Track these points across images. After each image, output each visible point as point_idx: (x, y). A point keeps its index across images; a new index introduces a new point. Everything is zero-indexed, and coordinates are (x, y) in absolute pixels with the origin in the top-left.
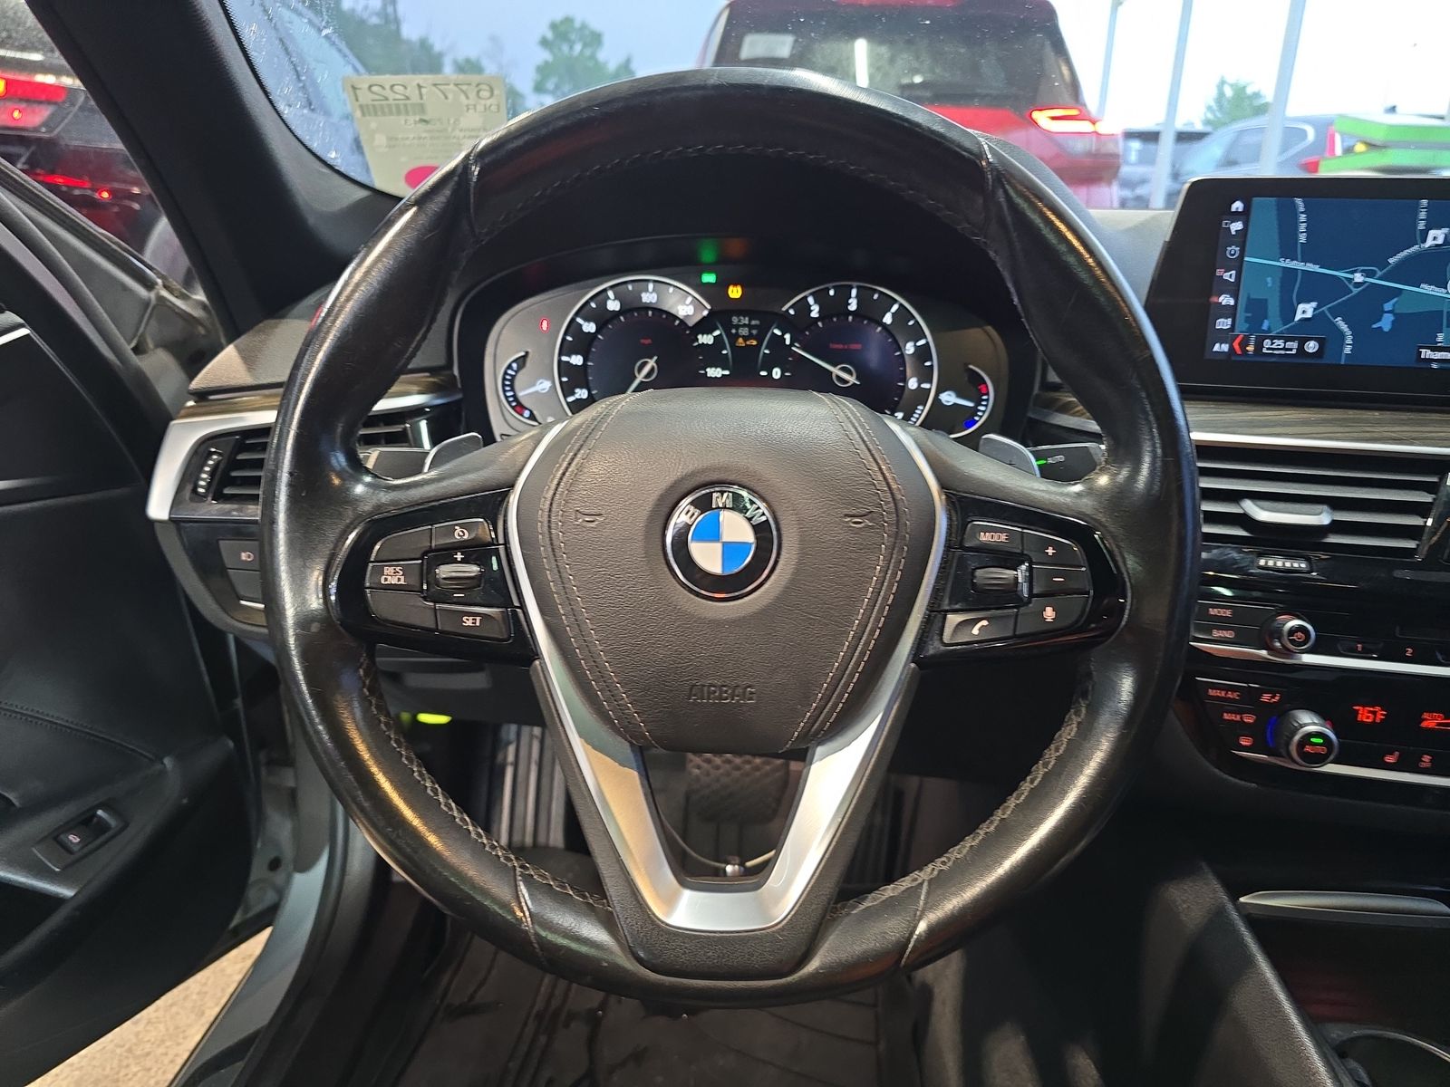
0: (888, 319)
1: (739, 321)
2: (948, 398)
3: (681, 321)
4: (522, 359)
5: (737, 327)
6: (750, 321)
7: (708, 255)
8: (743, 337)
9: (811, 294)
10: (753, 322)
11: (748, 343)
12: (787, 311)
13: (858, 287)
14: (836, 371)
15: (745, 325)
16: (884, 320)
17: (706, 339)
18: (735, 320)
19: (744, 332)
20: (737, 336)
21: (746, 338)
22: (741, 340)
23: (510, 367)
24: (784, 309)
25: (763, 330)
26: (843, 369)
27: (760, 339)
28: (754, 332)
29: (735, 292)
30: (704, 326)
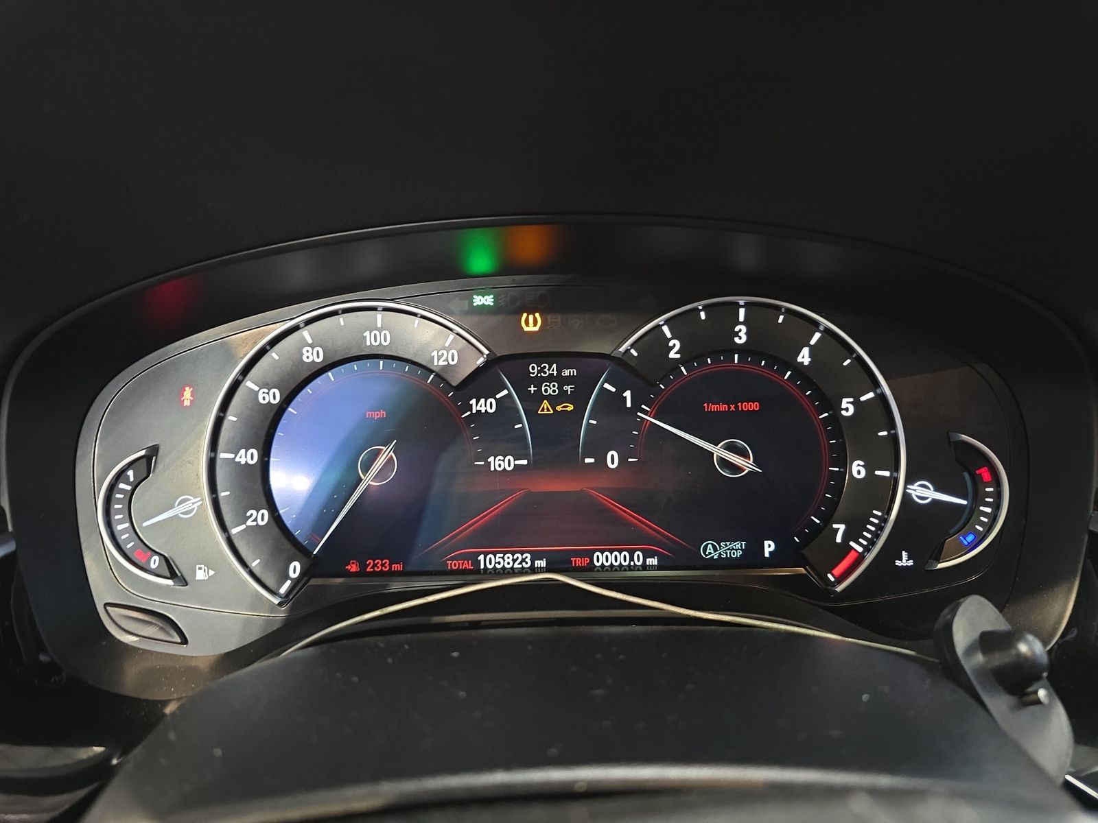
0: (804, 357)
1: (542, 370)
2: (924, 492)
3: (437, 375)
4: (144, 460)
5: (539, 381)
6: (559, 370)
7: (480, 260)
8: (549, 398)
9: (667, 322)
10: (566, 373)
11: (559, 408)
12: (627, 351)
13: (747, 305)
14: (718, 451)
15: (551, 378)
16: (800, 359)
17: (485, 406)
18: (534, 370)
19: (551, 389)
20: (539, 397)
21: (554, 400)
22: (546, 404)
23: (120, 475)
24: (622, 349)
25: (584, 386)
26: (731, 448)
27: (580, 399)
28: (568, 388)
29: (531, 324)
30: (480, 382)
